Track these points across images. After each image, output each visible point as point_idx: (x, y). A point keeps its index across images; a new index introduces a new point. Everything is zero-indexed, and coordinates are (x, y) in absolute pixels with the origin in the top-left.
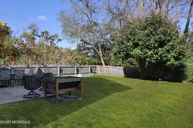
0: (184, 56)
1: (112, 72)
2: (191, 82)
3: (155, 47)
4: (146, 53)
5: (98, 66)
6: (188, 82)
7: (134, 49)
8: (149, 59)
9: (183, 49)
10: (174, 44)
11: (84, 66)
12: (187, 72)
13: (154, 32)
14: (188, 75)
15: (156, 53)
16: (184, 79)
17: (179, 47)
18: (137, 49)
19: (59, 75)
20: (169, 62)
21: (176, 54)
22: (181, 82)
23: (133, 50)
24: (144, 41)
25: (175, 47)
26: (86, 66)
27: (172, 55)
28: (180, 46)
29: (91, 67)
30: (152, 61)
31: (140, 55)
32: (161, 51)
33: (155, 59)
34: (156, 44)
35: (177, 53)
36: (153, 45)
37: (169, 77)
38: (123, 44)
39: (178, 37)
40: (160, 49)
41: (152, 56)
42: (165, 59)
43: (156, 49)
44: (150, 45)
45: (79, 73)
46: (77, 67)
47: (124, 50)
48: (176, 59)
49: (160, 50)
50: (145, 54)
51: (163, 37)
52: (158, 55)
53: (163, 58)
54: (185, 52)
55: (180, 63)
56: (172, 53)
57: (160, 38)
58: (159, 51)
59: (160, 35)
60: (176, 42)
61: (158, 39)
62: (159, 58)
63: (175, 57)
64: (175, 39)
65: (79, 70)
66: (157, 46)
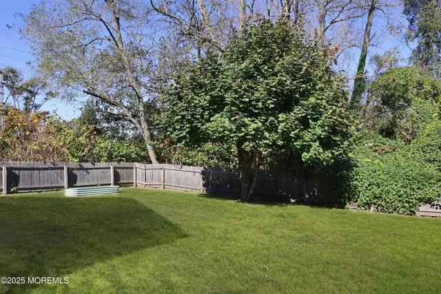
0: (345, 136)
1: (173, 180)
2: (367, 207)
3: (267, 108)
4: (242, 126)
5: (137, 164)
6: (359, 206)
7: (213, 116)
8: (251, 145)
9: (341, 118)
10: (319, 101)
11: (93, 165)
12: (356, 180)
13: (266, 68)
14: (360, 189)
15: (272, 128)
16: (350, 199)
17: (331, 111)
18: (222, 116)
19: (4, 191)
20: (308, 152)
21: (325, 131)
22: (342, 206)
23: (212, 119)
24: (236, 92)
25: (321, 110)
26: (103, 164)
27: (315, 134)
28: (334, 107)
29: (115, 168)
30: (261, 150)
31: (227, 133)
32: (282, 122)
33: (267, 146)
34: (269, 102)
35: (326, 128)
36: (260, 104)
37: (314, 193)
38: (180, 99)
39: (329, 82)
40: (282, 116)
41: (258, 135)
42: (298, 144)
43: (270, 115)
44: (253, 103)
45: (78, 184)
46: (68, 169)
47: (183, 116)
48: (326, 143)
49: (280, 119)
50: (238, 129)
51: (288, 83)
52: (276, 132)
53: (293, 143)
54: (347, 126)
55: (334, 157)
56: (314, 128)
57: (281, 83)
58: (279, 122)
59: (282, 76)
60: (324, 97)
61: (275, 87)
62: (280, 143)
63: (323, 138)
64: (322, 89)
65: (78, 178)
66: (273, 106)
